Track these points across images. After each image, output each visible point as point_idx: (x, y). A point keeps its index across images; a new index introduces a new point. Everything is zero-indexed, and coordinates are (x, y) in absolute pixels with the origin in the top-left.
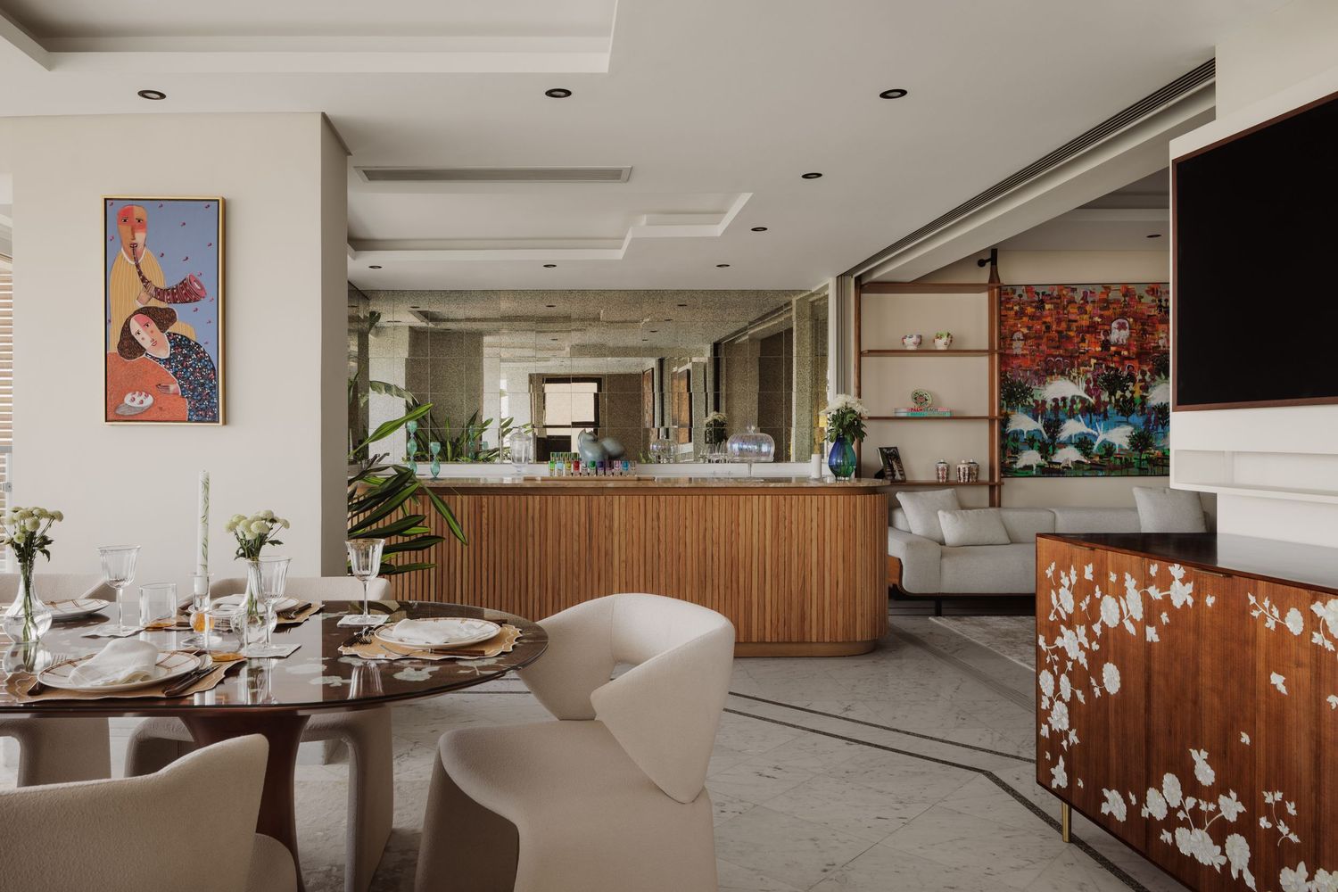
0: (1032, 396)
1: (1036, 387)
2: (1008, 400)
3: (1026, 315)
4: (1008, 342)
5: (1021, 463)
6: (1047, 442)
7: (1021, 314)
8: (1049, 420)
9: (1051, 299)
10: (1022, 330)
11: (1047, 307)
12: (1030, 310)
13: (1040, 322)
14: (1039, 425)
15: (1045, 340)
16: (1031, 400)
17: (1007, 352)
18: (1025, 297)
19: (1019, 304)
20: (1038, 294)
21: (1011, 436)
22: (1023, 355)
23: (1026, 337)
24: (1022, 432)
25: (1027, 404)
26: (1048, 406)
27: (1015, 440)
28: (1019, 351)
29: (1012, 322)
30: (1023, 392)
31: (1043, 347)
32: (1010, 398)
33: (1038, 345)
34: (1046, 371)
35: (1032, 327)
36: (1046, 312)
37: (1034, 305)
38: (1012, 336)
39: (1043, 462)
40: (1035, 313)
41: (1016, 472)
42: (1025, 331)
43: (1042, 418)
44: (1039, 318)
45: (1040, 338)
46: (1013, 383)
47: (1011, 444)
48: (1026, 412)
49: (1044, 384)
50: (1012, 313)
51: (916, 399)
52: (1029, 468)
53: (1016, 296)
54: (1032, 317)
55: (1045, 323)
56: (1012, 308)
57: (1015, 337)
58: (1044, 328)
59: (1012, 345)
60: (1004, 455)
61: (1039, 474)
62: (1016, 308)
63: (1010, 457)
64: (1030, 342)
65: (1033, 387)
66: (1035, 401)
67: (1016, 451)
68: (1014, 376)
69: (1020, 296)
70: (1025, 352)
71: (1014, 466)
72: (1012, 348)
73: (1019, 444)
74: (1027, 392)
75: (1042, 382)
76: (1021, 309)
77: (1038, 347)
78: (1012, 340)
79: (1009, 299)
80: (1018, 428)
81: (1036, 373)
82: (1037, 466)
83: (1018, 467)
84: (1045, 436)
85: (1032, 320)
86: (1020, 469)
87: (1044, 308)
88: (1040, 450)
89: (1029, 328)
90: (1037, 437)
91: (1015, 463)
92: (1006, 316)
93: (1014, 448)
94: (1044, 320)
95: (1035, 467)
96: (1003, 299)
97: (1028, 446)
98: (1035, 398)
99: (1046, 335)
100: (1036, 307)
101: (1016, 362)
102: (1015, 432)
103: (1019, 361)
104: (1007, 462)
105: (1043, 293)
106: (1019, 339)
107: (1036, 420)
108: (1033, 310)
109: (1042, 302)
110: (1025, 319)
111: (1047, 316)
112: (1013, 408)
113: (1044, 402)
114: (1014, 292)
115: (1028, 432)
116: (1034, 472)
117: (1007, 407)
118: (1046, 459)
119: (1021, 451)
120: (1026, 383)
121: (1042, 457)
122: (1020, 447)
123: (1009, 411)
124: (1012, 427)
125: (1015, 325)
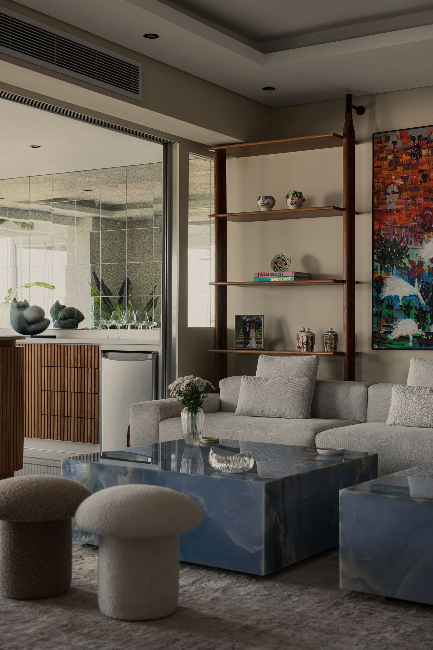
0: (408, 257)
1: (413, 246)
2: (382, 261)
3: (401, 164)
4: (382, 196)
5: (396, 334)
6: (424, 309)
7: (395, 163)
8: (427, 283)
9: (428, 143)
10: (396, 181)
11: (424, 152)
12: (405, 158)
13: (416, 171)
14: (415, 290)
15: (421, 191)
16: (406, 261)
17: (381, 208)
18: (399, 144)
19: (393, 152)
20: (413, 138)
21: (386, 302)
22: (398, 210)
23: (401, 190)
24: (397, 298)
25: (403, 265)
26: (425, 268)
27: (390, 307)
28: (393, 206)
29: (385, 173)
30: (398, 252)
31: (420, 200)
32: (385, 259)
33: (414, 198)
34: (423, 227)
35: (407, 177)
36: (423, 159)
37: (409, 151)
38: (386, 188)
39: (420, 332)
40: (410, 160)
41: (391, 343)
42: (400, 182)
43: (419, 281)
44: (415, 167)
45: (417, 189)
46: (387, 241)
47: (385, 312)
48: (401, 276)
49: (421, 242)
50: (386, 163)
51: (276, 263)
52: (404, 338)
53: (390, 144)
54: (407, 166)
55: (421, 171)
56: (386, 157)
57: (389, 190)
58: (420, 177)
59: (386, 199)
60: (378, 324)
61: (416, 346)
62: (390, 157)
63: (384, 326)
64: (405, 195)
65: (408, 246)
66: (411, 262)
67: (391, 319)
68: (388, 234)
69: (395, 143)
70: (400, 206)
71: (389, 337)
72: (386, 204)
73: (394, 311)
74: (402, 253)
75: (419, 240)
76: (396, 157)
77: (415, 200)
78: (386, 194)
79: (382, 147)
80: (393, 294)
81: (412, 230)
82: (414, 337)
83: (393, 338)
84: (423, 302)
85: (408, 169)
86: (395, 340)
87: (420, 154)
88: (417, 318)
89: (404, 179)
90: (413, 304)
91: (390, 332)
92: (379, 167)
93: (389, 315)
94: (420, 168)
95: (411, 339)
96: (376, 148)
97: (403, 314)
98: (411, 259)
99: (423, 185)
100: (413, 155)
101: (390, 219)
102: (390, 298)
103: (394, 217)
104: (382, 332)
105: (419, 137)
106: (393, 193)
107: (412, 283)
108: (409, 158)
109: (418, 147)
110: (400, 169)
111: (423, 164)
112: (387, 271)
113: (421, 263)
114: (388, 139)
115: (404, 297)
116: (411, 344)
117: (381, 269)
118: (424, 329)
119: (396, 319)
120: (401, 242)
121: (419, 327)
122: (396, 315)
123: (383, 275)
124: (387, 292)
125: (389, 177)
